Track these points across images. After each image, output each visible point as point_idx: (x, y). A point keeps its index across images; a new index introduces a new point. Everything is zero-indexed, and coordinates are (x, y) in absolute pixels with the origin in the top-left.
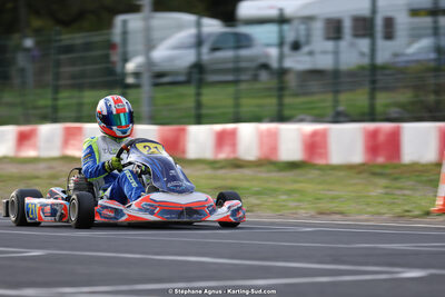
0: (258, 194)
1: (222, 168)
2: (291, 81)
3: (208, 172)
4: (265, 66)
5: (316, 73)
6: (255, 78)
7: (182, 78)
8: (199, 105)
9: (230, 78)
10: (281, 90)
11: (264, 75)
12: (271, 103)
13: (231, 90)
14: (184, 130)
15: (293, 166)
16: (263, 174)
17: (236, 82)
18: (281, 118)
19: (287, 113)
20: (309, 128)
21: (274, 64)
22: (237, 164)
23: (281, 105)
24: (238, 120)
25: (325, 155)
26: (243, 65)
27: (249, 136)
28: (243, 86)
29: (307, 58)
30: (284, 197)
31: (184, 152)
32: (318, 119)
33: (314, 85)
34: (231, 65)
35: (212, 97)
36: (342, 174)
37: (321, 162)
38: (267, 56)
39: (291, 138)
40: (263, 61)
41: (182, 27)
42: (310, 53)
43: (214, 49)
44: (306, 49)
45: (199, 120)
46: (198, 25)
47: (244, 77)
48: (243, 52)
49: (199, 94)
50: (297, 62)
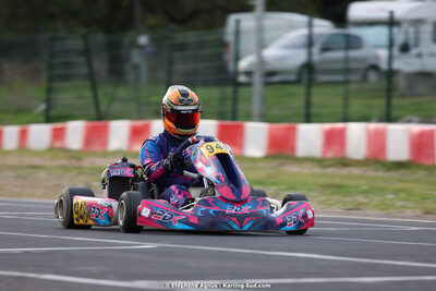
0: (365, 193)
1: (330, 166)
2: (400, 82)
3: (317, 170)
4: (375, 68)
5: (424, 75)
6: (365, 79)
7: (292, 77)
8: (308, 104)
9: (339, 78)
10: (390, 91)
11: (373, 76)
12: (379, 104)
13: (341, 89)
14: (293, 130)
15: (399, 165)
16: (370, 173)
17: (346, 83)
18: (389, 119)
19: (395, 113)
20: (417, 128)
21: (384, 65)
22: (345, 163)
23: (389, 105)
24: (346, 119)
25: (432, 155)
26: (353, 65)
27: (357, 135)
28: (352, 87)
29: (416, 60)
30: (390, 196)
31: (293, 149)
32: (426, 120)
33: (422, 87)
34: (341, 66)
37: (427, 162)
38: (377, 57)
40: (372, 62)
41: (292, 27)
42: (419, 56)
43: (325, 49)
44: (414, 51)
45: (308, 119)
46: (310, 26)
47: (353, 77)
48: (353, 53)
49: (308, 94)
50: (405, 64)
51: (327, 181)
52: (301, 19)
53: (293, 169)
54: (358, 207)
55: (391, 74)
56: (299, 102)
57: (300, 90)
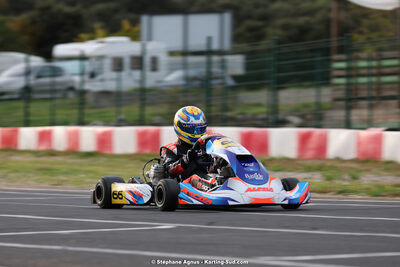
0: (66, 173)
1: (41, 156)
2: (89, 99)
3: (33, 159)
4: (72, 89)
5: (105, 93)
6: (65, 97)
7: (16, 96)
8: (27, 114)
9: (48, 96)
10: (82, 104)
11: (71, 95)
12: (75, 113)
13: (48, 104)
14: (16, 133)
15: (89, 155)
16: (69, 160)
17: (51, 99)
18: (82, 123)
19: (86, 119)
20: (101, 129)
21: (77, 87)
22: (52, 153)
23: (82, 115)
24: (53, 124)
25: (110, 148)
26: (58, 87)
27: (60, 134)
28: (57, 102)
29: (99, 83)
30: (83, 176)
31: (16, 145)
32: (107, 124)
33: (104, 101)
34: (48, 88)
35: (37, 109)
36: (122, 160)
37: (107, 152)
38: (72, 82)
39: (88, 136)
40: (70, 85)
41: (16, 62)
42: (102, 80)
43: (39, 77)
44: (99, 77)
45: (27, 124)
46: (27, 61)
47: (58, 95)
48: (58, 79)
49: (27, 107)
50: (93, 86)
51: (39, 166)
52: (21, 56)
53: (17, 158)
54: (60, 183)
55: (83, 93)
56: (20, 113)
57: (21, 104)
